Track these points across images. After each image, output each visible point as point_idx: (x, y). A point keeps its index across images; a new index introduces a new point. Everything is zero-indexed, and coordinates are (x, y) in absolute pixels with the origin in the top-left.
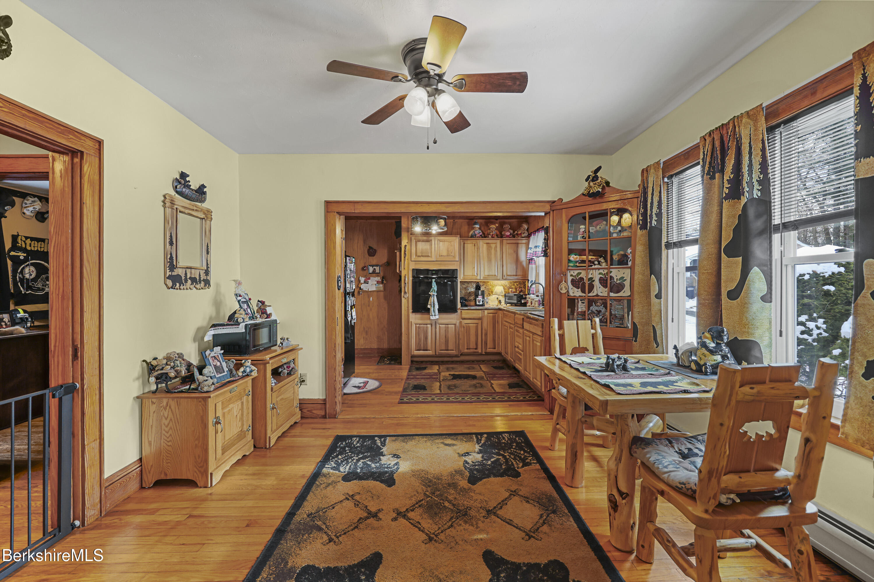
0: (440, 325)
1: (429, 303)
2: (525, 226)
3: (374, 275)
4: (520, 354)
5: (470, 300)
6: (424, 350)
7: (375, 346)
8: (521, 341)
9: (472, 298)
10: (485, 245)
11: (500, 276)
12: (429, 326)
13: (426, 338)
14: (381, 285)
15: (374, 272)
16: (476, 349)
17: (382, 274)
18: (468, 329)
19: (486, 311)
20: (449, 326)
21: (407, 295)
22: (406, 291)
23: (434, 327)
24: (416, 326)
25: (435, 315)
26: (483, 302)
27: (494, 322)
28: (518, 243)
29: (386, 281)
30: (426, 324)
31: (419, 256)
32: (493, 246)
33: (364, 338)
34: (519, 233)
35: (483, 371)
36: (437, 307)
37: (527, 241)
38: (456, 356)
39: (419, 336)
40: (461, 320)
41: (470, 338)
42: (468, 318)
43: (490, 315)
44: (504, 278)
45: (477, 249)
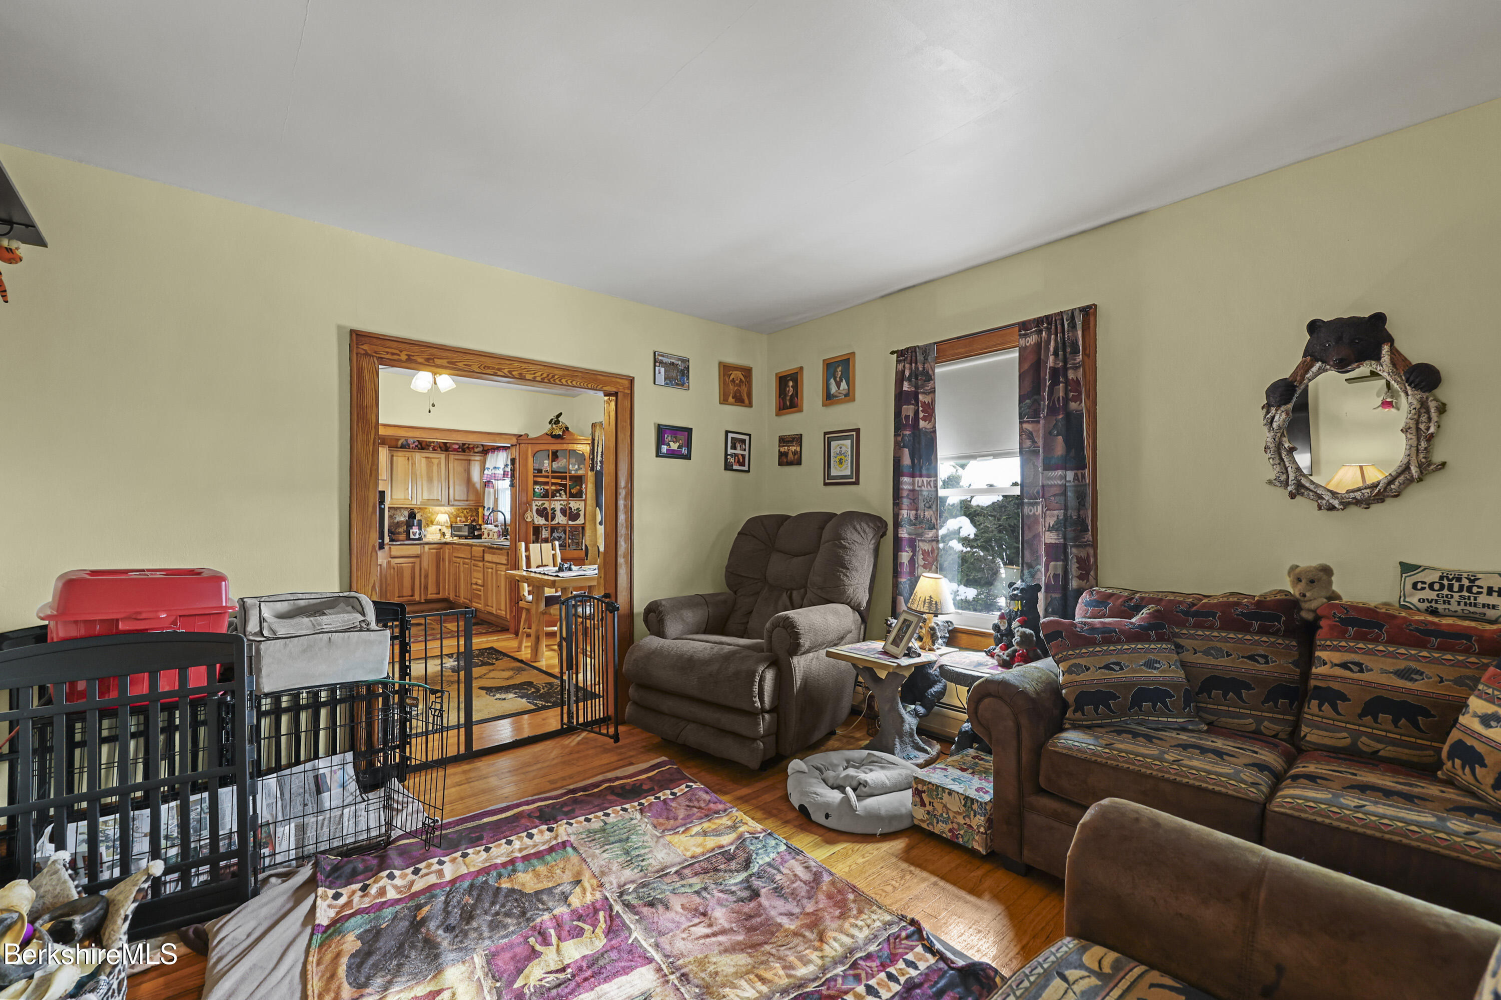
4: (480, 591)
5: (399, 533)
8: (480, 575)
9: (401, 530)
10: (424, 460)
11: (445, 500)
18: (400, 571)
19: (427, 547)
26: (419, 535)
27: (438, 560)
28: (470, 460)
32: (436, 461)
34: (471, 446)
37: (482, 458)
40: (390, 559)
41: (403, 583)
42: (400, 556)
43: (432, 551)
44: (451, 503)
45: (412, 464)
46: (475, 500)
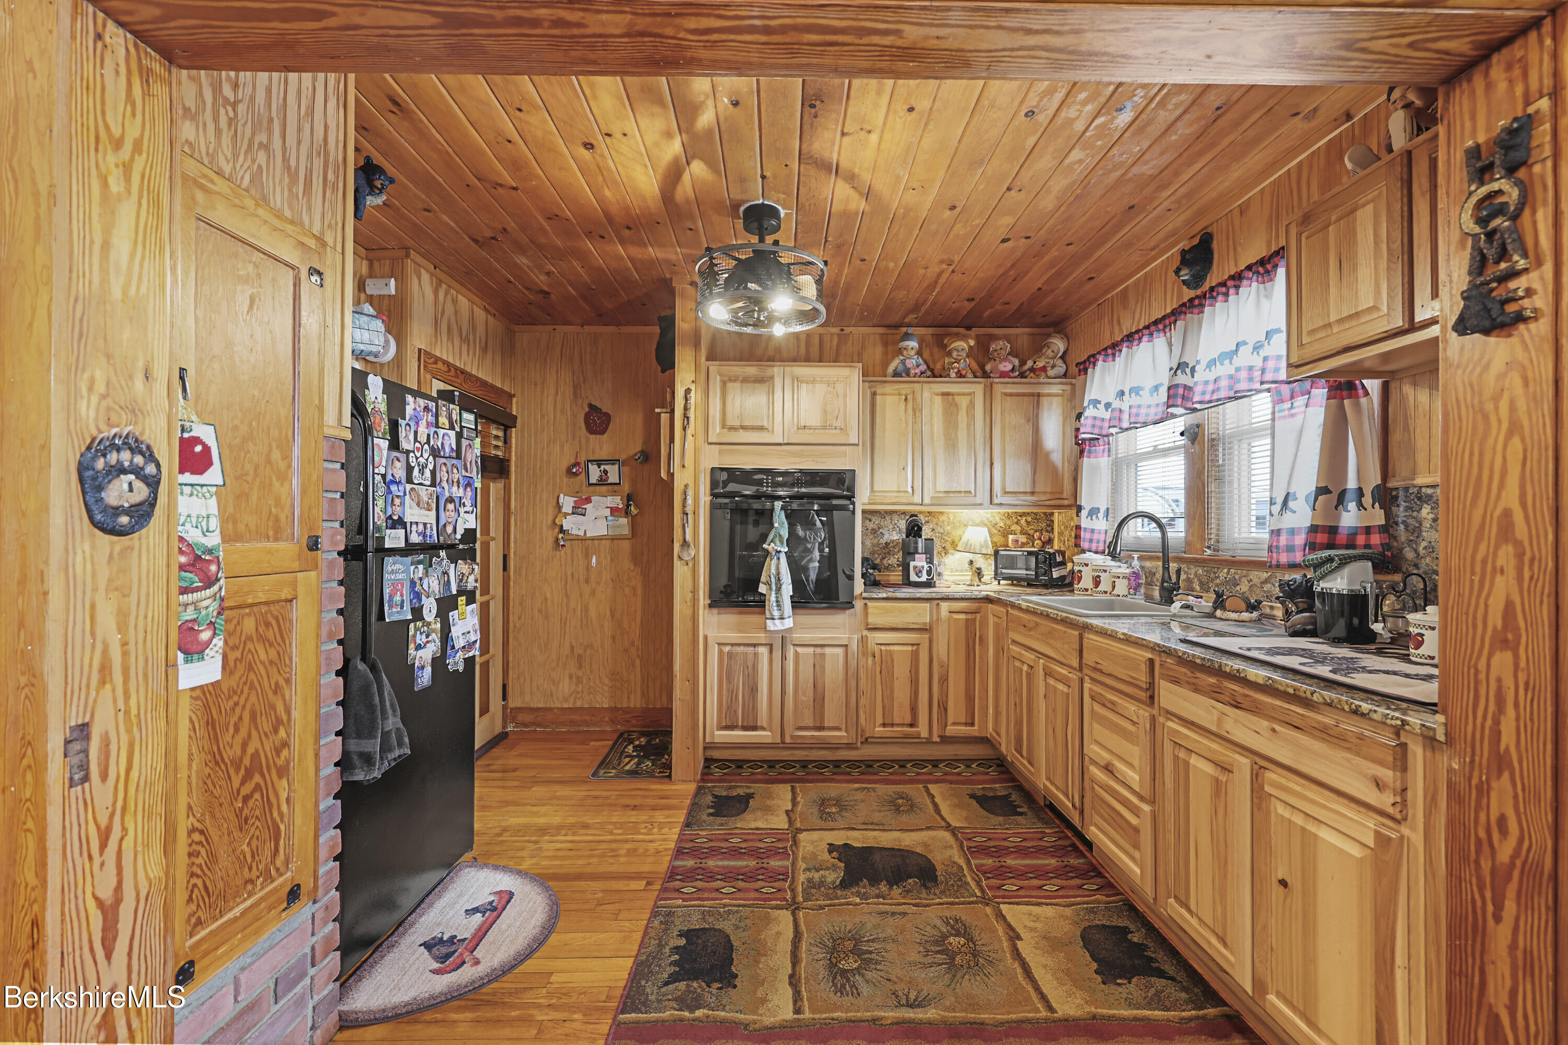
0: (799, 649)
1: (763, 579)
2: (1059, 345)
3: (604, 488)
4: (1135, 811)
5: (889, 568)
6: (745, 728)
7: (604, 702)
9: (893, 560)
10: (938, 400)
11: (983, 495)
12: (763, 651)
13: (753, 690)
14: (624, 521)
15: (602, 481)
16: (911, 725)
17: (626, 488)
18: (886, 661)
19: (945, 606)
20: (828, 650)
21: (692, 552)
22: (689, 536)
23: (777, 654)
24: (721, 652)
25: (782, 618)
26: (929, 572)
27: (971, 640)
28: (1039, 395)
29: (637, 506)
30: (755, 645)
31: (732, 428)
32: (964, 402)
33: (571, 677)
34: (1040, 364)
35: (948, 827)
36: (788, 590)
37: (1068, 388)
38: (850, 746)
39: (729, 681)
40: (865, 633)
41: (892, 691)
42: (887, 625)
43: (956, 616)
44: (996, 501)
45: (914, 410)
46: (1051, 493)
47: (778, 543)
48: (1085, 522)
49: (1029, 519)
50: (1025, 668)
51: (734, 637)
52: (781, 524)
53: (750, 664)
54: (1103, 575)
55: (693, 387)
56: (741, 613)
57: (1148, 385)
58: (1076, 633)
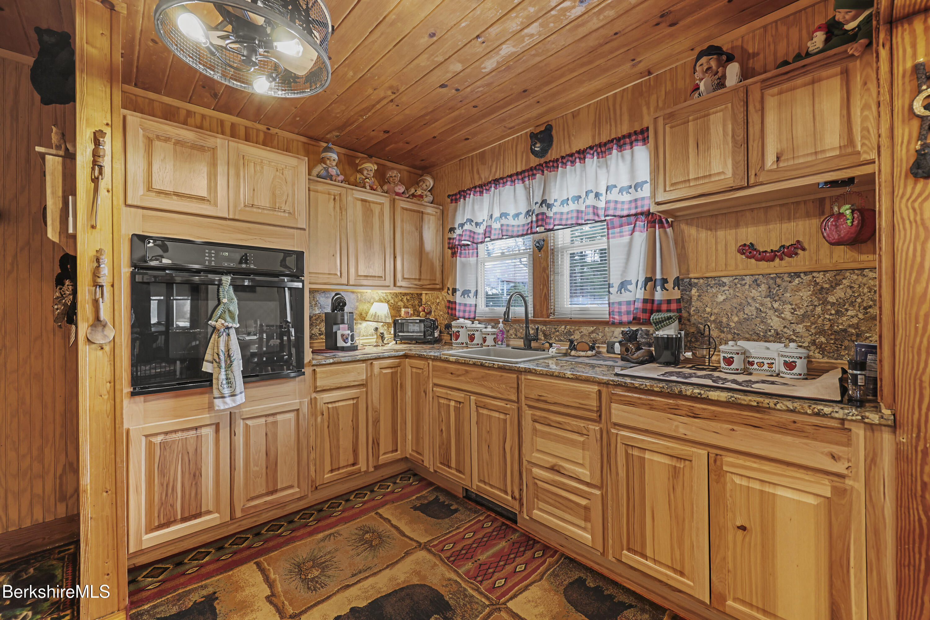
0: (249, 422)
1: (208, 357)
2: (430, 182)
6: (184, 520)
9: (316, 330)
10: (359, 203)
11: (389, 280)
12: (208, 432)
13: (195, 476)
16: (354, 465)
18: (332, 417)
20: (279, 417)
21: (110, 333)
22: (104, 315)
23: (224, 432)
24: (150, 446)
25: (233, 395)
26: (352, 339)
27: (394, 387)
28: (422, 213)
30: (196, 428)
31: (162, 194)
34: (419, 192)
35: (420, 546)
36: (238, 366)
37: (438, 211)
38: (301, 498)
39: (162, 473)
40: (314, 395)
41: (338, 440)
42: (334, 386)
43: (385, 371)
44: (398, 284)
45: (341, 209)
46: (430, 280)
47: (228, 319)
48: (459, 298)
49: (408, 298)
50: (452, 403)
51: (169, 423)
52: (230, 300)
53: (191, 450)
54: (476, 333)
55: (108, 130)
56: (176, 397)
57: (512, 212)
58: (515, 376)
